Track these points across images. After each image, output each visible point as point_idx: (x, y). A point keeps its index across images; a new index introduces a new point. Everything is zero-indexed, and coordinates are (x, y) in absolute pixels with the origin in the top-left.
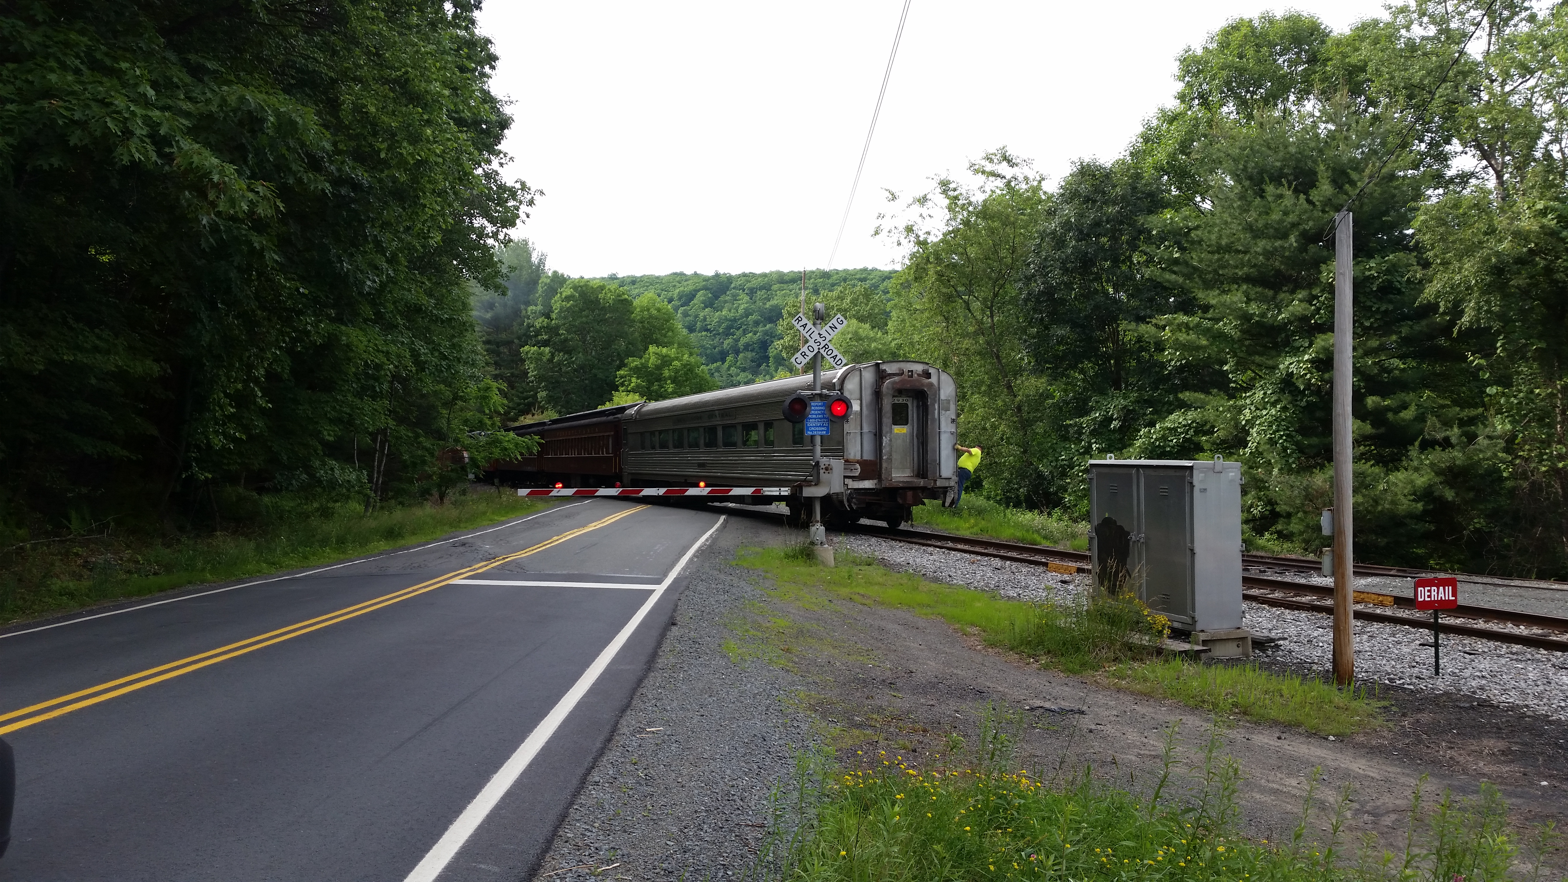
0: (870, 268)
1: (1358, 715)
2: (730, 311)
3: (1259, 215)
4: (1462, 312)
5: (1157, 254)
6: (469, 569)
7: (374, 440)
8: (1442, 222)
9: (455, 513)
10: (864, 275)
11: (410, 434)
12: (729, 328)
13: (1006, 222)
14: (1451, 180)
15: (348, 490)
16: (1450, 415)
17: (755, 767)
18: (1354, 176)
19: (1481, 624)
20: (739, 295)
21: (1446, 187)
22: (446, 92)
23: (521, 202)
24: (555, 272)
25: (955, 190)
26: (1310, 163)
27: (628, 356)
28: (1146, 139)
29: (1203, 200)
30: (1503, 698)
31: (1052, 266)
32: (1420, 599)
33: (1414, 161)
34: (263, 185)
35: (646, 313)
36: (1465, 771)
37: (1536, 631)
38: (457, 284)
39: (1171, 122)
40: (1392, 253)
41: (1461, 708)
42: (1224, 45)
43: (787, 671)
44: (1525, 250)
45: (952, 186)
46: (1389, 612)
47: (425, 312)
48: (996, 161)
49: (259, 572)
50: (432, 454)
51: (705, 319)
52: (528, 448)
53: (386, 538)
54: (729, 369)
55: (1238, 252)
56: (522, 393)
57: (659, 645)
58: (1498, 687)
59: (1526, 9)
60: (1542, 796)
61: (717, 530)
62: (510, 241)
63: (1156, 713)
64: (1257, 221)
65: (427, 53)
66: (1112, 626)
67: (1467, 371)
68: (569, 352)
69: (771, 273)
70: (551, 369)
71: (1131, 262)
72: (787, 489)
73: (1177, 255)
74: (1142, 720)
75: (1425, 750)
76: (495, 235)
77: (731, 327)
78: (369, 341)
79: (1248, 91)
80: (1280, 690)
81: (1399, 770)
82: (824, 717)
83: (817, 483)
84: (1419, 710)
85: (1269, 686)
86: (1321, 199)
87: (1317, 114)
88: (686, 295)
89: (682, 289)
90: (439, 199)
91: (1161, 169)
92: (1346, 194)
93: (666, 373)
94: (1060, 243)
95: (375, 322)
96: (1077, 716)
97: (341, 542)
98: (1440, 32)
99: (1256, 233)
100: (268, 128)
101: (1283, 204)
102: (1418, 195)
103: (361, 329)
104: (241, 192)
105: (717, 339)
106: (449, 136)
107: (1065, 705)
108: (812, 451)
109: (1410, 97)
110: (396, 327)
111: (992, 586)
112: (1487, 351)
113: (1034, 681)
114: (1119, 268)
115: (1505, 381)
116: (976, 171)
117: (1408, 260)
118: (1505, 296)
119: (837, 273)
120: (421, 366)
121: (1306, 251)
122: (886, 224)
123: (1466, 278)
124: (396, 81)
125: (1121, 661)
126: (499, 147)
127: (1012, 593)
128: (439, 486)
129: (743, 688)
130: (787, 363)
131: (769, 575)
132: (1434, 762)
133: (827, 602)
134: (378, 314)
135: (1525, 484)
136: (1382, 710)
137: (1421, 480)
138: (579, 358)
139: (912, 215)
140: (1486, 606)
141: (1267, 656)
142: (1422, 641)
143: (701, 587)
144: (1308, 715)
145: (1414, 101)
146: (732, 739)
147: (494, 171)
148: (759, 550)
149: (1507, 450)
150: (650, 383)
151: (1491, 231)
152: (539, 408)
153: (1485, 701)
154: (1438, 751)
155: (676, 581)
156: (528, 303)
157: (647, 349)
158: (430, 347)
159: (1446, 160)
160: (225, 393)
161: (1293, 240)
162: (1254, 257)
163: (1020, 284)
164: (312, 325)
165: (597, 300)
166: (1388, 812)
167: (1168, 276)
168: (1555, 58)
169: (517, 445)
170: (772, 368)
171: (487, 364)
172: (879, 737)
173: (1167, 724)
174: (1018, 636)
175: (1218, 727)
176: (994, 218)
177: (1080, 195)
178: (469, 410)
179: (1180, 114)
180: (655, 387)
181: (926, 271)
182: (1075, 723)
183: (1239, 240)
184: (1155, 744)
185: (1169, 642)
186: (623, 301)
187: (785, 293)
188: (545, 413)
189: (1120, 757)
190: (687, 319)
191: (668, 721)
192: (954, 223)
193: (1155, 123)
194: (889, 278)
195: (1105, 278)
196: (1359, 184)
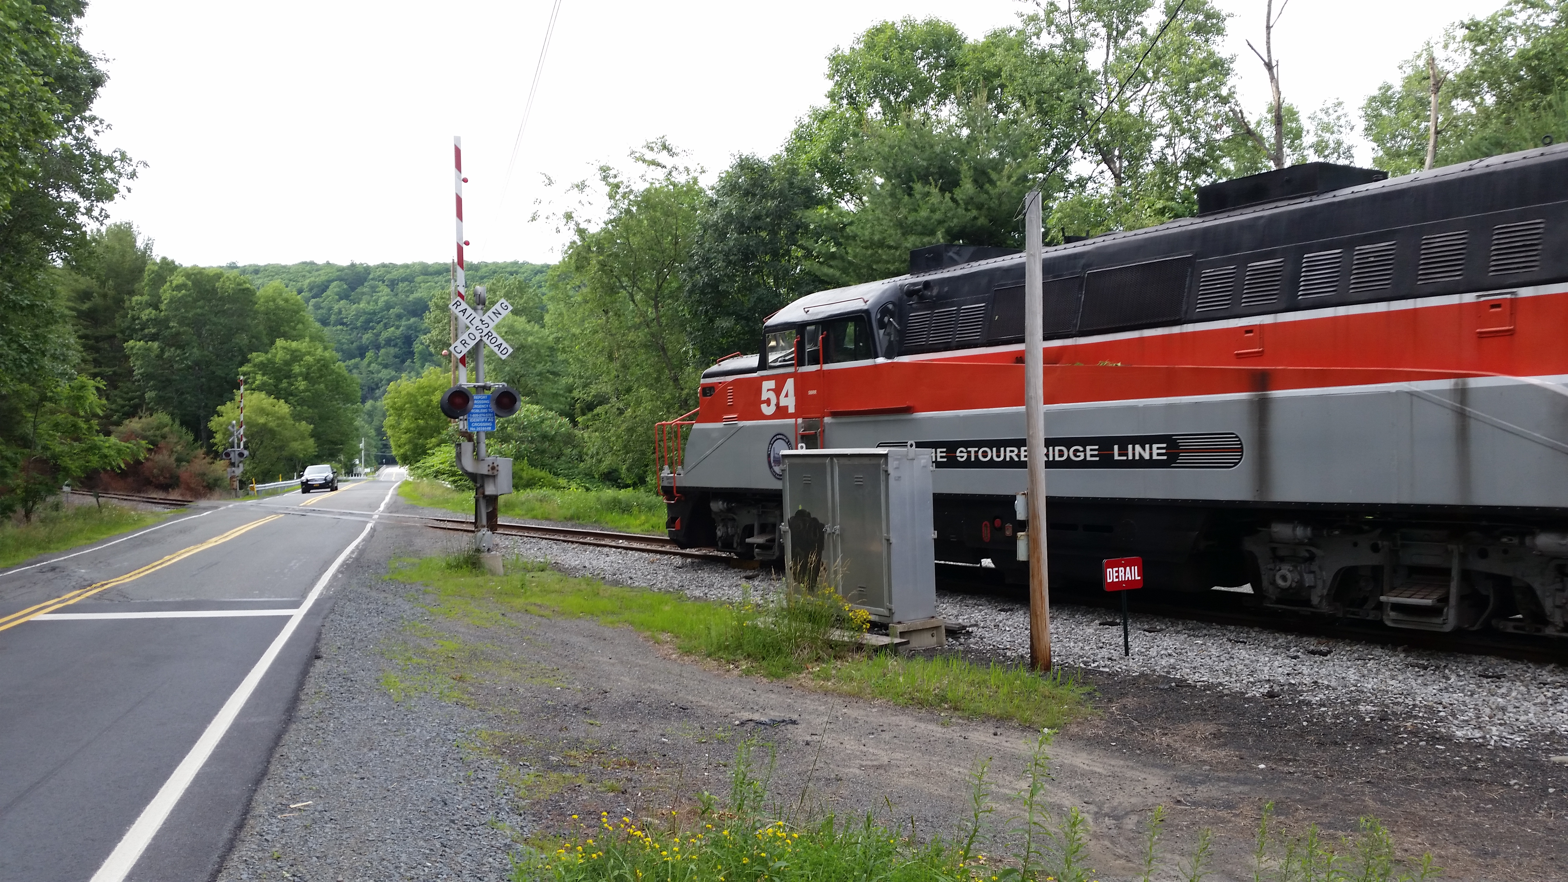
0: (521, 261)
1: (1066, 704)
2: (368, 303)
3: (909, 213)
5: (815, 248)
6: (56, 600)
9: (42, 532)
10: (514, 269)
12: (368, 321)
13: (668, 212)
18: (994, 176)
20: (378, 287)
21: (1068, 191)
23: (120, 175)
24: (164, 259)
25: (615, 176)
26: (953, 163)
27: (251, 351)
28: (799, 137)
29: (854, 197)
30: (1196, 677)
31: (715, 257)
32: (1109, 581)
33: (1042, 163)
35: (271, 303)
36: (1186, 759)
39: (821, 121)
41: (1161, 690)
42: (870, 46)
43: (463, 705)
45: (612, 173)
48: (656, 149)
50: (15, 466)
51: (340, 312)
55: (890, 247)
56: (127, 393)
57: (300, 685)
58: (1187, 665)
59: (1138, 24)
60: (1264, 780)
61: (363, 540)
63: (867, 716)
64: (906, 217)
66: (813, 624)
68: (181, 347)
69: (414, 264)
70: (161, 365)
71: (790, 256)
73: (833, 250)
74: (856, 725)
75: (1140, 738)
76: (89, 211)
77: (370, 321)
79: (892, 93)
81: (1122, 762)
82: (513, 761)
84: (1123, 695)
85: (973, 677)
86: (964, 197)
87: (954, 118)
88: (318, 286)
89: (313, 279)
91: (813, 165)
92: (987, 193)
93: (296, 369)
94: (722, 235)
96: (789, 727)
98: (1066, 41)
99: (906, 229)
101: (930, 202)
102: (1048, 197)
105: (355, 333)
107: (775, 715)
109: (1040, 102)
111: (676, 587)
113: (737, 690)
114: (779, 261)
116: (637, 159)
125: (823, 661)
126: (92, 111)
127: (697, 593)
128: (25, 501)
129: (411, 734)
130: (435, 358)
131: (430, 589)
132: (1153, 751)
133: (500, 617)
136: (1088, 697)
138: (194, 354)
139: (572, 201)
141: (960, 644)
142: (1103, 621)
143: (350, 608)
144: (1018, 707)
145: (1043, 107)
146: (404, 808)
147: (86, 138)
148: (415, 560)
150: (279, 380)
152: (147, 410)
153: (1181, 680)
154: (1153, 739)
155: (318, 603)
156: (132, 293)
157: (273, 343)
158: (7, 338)
159: (1068, 165)
161: (940, 236)
162: (904, 253)
163: (685, 277)
165: (214, 290)
166: (1127, 814)
167: (826, 270)
169: (119, 451)
170: (418, 365)
171: (83, 360)
172: (582, 780)
173: (882, 728)
174: (715, 641)
175: (932, 727)
176: (654, 208)
177: (740, 187)
178: (60, 412)
179: (830, 112)
180: (284, 384)
181: (587, 259)
182: (789, 736)
183: (890, 236)
184: (876, 751)
185: (868, 636)
186: (244, 290)
187: (431, 286)
188: (155, 415)
189: (843, 771)
190: (319, 311)
191: (318, 791)
192: (614, 211)
193: (806, 120)
194: (541, 272)
195: (765, 271)
196: (998, 183)
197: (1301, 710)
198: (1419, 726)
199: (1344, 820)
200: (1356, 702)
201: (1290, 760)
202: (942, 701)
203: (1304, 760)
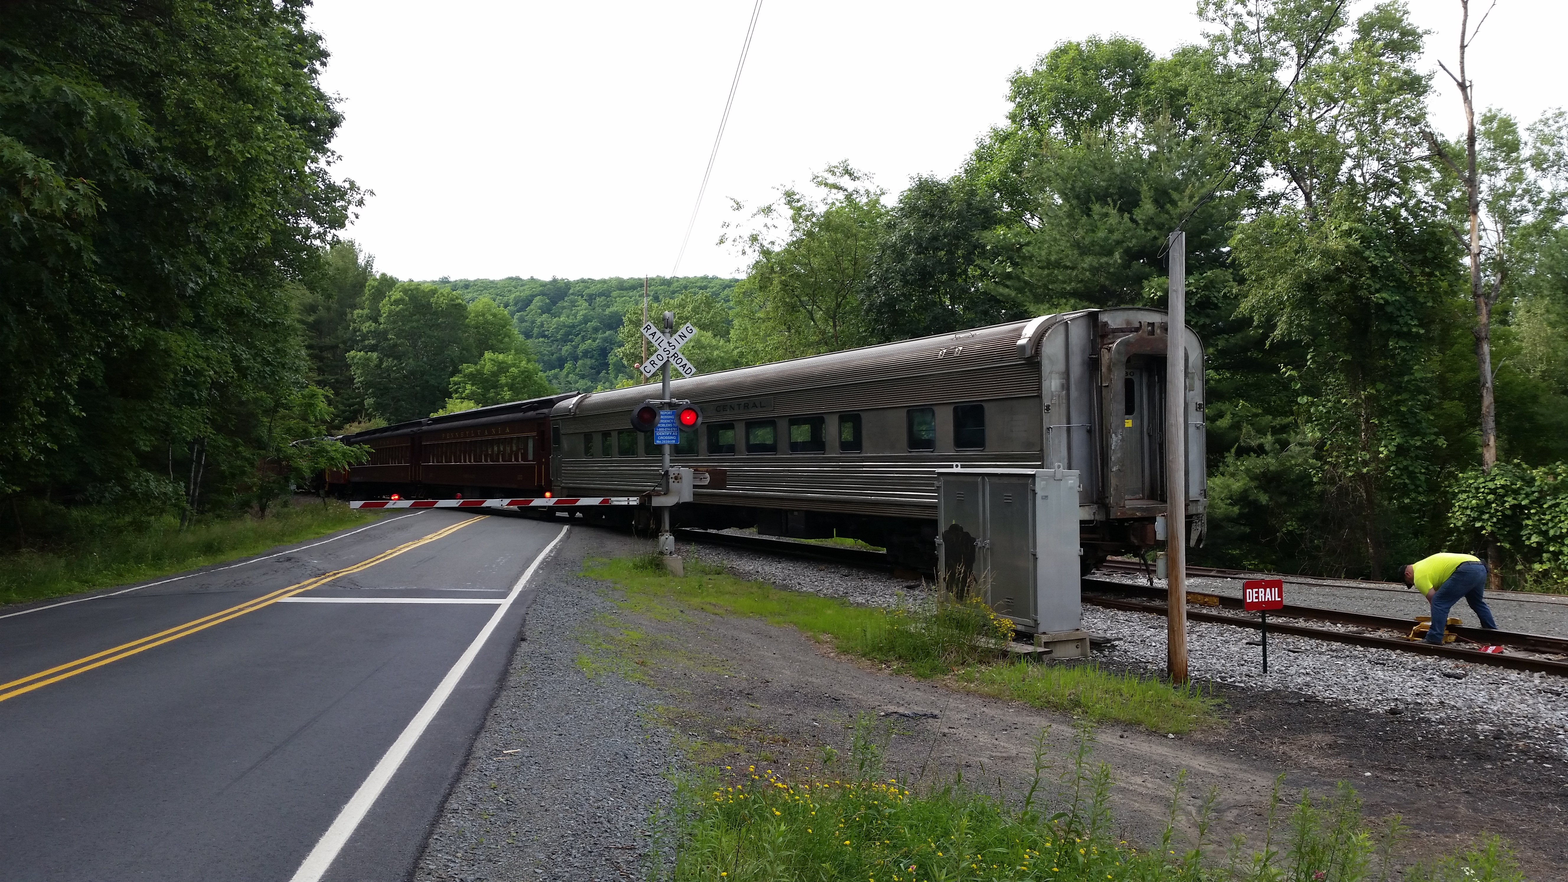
0: (710, 276)
1: (1195, 713)
2: (568, 317)
3: (1086, 233)
4: (1274, 327)
5: (991, 268)
6: (297, 586)
7: (191, 449)
8: (1256, 241)
9: (276, 526)
10: (704, 283)
11: (229, 444)
12: (567, 334)
13: (849, 234)
14: (1264, 201)
15: (164, 503)
16: (1263, 423)
17: (620, 787)
18: (1175, 196)
19: (1301, 623)
20: (577, 301)
21: (1259, 207)
22: (279, 89)
23: (349, 202)
24: (384, 275)
25: (798, 201)
26: (1134, 184)
27: (462, 362)
28: (980, 157)
29: (1033, 217)
30: (1327, 694)
31: (893, 277)
32: (1248, 601)
33: (1230, 182)
34: (84, 183)
35: (481, 318)
36: (1297, 766)
37: (1352, 628)
38: (281, 286)
39: (1002, 142)
40: (1210, 270)
41: (1290, 704)
42: (1053, 68)
43: (644, 685)
44: (1333, 268)
45: (797, 197)
46: (1214, 612)
47: (247, 315)
48: (838, 174)
49: (70, 590)
50: (252, 465)
51: (542, 325)
52: (357, 458)
53: (205, 553)
54: (567, 376)
55: (1066, 267)
56: (348, 400)
57: (509, 662)
58: (1321, 683)
59: (1330, 43)
60: (1367, 786)
61: (560, 541)
62: (339, 242)
63: (1004, 715)
64: (1084, 238)
65: (259, 48)
66: (960, 630)
67: (1278, 381)
68: (398, 358)
69: (611, 280)
70: (379, 374)
71: (967, 275)
72: (635, 498)
73: (1009, 270)
74: (992, 722)
75: (1259, 746)
76: (322, 236)
77: (569, 333)
78: (188, 346)
79: (1075, 113)
80: (1119, 690)
81: (1236, 766)
82: (684, 730)
83: (667, 492)
84: (1251, 708)
85: (1109, 686)
86: (1144, 218)
87: (1140, 135)
88: (523, 301)
89: (518, 294)
90: (270, 199)
91: (993, 186)
92: (1168, 213)
93: (503, 380)
94: (900, 256)
95: (193, 326)
96: (930, 720)
97: (157, 559)
98: (1254, 60)
99: (1083, 250)
100: (88, 122)
101: (1109, 222)
102: (1235, 216)
103: (179, 333)
104: (59, 190)
105: (555, 346)
106: (280, 134)
107: (918, 709)
108: (662, 461)
109: (1227, 121)
110: (216, 331)
111: (841, 593)
112: (1298, 363)
113: (887, 687)
114: (956, 281)
115: (1313, 391)
116: (820, 184)
117: (1225, 276)
118: (1314, 311)
119: (678, 281)
120: (243, 372)
121: (1129, 267)
122: (731, 233)
123: (1279, 296)
124: (224, 76)
125: (969, 665)
126: (328, 146)
127: (860, 600)
128: (260, 498)
129: (601, 704)
130: (628, 370)
131: (618, 586)
132: (1268, 758)
133: (678, 613)
134: (197, 316)
135: (1333, 489)
136: (1217, 708)
137: (1237, 485)
138: (410, 364)
139: (757, 224)
140: (1302, 605)
141: (1104, 656)
142: (1248, 640)
143: (549, 600)
144: (1148, 714)
145: (1230, 125)
146: (594, 758)
147: (321, 170)
148: (605, 560)
149: (1317, 457)
150: (486, 390)
151: (1302, 249)
152: (366, 415)
153: (1311, 697)
154: (1271, 747)
155: (522, 594)
156: (354, 307)
157: (482, 355)
158: (253, 352)
159: (1259, 181)
160: (35, 400)
161: (1118, 257)
162: (1081, 273)
163: (862, 295)
164: (129, 330)
165: (429, 305)
166: (1229, 808)
167: (999, 288)
168: (1355, 89)
169: (344, 454)
170: (612, 376)
171: (310, 369)
172: (741, 750)
173: (1015, 726)
174: (870, 642)
175: (1064, 727)
176: (836, 230)
177: (919, 210)
178: (292, 418)
179: (1011, 134)
180: (491, 394)
181: (770, 280)
182: (929, 727)
183: (1067, 256)
184: (1006, 745)
185: (1013, 644)
186: (456, 305)
187: (625, 300)
188: (373, 421)
189: (973, 760)
190: (524, 324)
191: (525, 742)
192: (797, 234)
193: (987, 141)
194: (730, 287)
195: (942, 291)
196: (1180, 203)
197: (1419, 727)
198: (1532, 745)
199: (1431, 823)
200: (1475, 722)
201: (1395, 770)
202: (1076, 706)
203: (1409, 771)
